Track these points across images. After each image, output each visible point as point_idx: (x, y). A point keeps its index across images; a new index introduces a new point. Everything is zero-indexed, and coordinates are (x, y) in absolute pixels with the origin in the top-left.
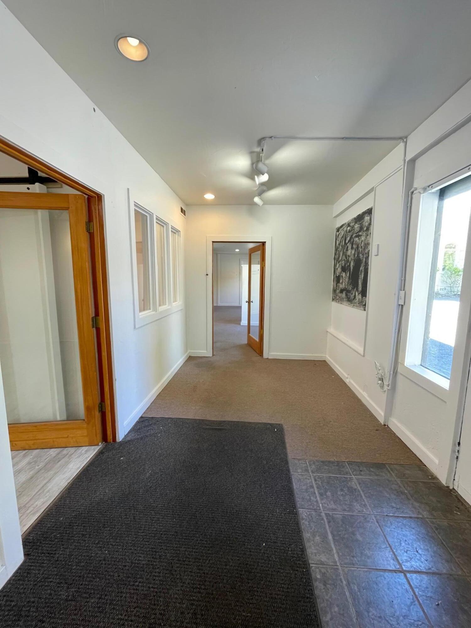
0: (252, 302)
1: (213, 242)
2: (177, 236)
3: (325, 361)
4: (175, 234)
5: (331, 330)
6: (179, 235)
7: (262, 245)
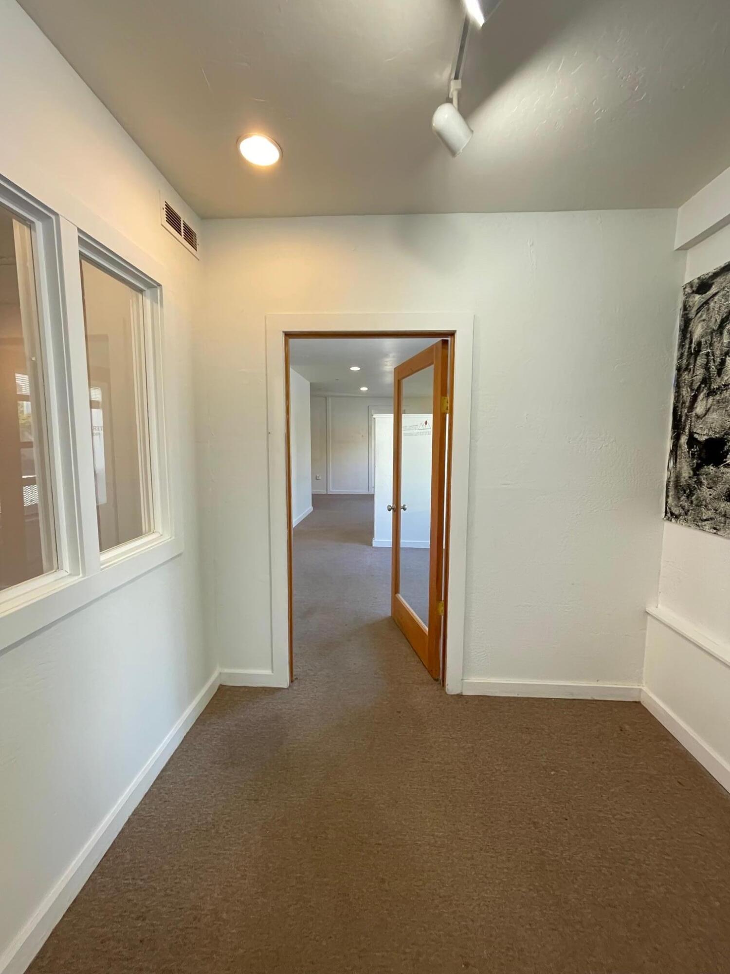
0: (405, 509)
1: (288, 335)
2: (148, 302)
3: (638, 704)
4: (140, 296)
5: (661, 609)
6: (157, 300)
7: (440, 345)
